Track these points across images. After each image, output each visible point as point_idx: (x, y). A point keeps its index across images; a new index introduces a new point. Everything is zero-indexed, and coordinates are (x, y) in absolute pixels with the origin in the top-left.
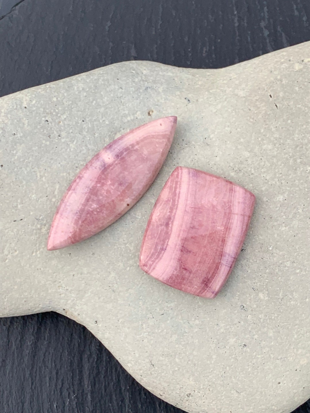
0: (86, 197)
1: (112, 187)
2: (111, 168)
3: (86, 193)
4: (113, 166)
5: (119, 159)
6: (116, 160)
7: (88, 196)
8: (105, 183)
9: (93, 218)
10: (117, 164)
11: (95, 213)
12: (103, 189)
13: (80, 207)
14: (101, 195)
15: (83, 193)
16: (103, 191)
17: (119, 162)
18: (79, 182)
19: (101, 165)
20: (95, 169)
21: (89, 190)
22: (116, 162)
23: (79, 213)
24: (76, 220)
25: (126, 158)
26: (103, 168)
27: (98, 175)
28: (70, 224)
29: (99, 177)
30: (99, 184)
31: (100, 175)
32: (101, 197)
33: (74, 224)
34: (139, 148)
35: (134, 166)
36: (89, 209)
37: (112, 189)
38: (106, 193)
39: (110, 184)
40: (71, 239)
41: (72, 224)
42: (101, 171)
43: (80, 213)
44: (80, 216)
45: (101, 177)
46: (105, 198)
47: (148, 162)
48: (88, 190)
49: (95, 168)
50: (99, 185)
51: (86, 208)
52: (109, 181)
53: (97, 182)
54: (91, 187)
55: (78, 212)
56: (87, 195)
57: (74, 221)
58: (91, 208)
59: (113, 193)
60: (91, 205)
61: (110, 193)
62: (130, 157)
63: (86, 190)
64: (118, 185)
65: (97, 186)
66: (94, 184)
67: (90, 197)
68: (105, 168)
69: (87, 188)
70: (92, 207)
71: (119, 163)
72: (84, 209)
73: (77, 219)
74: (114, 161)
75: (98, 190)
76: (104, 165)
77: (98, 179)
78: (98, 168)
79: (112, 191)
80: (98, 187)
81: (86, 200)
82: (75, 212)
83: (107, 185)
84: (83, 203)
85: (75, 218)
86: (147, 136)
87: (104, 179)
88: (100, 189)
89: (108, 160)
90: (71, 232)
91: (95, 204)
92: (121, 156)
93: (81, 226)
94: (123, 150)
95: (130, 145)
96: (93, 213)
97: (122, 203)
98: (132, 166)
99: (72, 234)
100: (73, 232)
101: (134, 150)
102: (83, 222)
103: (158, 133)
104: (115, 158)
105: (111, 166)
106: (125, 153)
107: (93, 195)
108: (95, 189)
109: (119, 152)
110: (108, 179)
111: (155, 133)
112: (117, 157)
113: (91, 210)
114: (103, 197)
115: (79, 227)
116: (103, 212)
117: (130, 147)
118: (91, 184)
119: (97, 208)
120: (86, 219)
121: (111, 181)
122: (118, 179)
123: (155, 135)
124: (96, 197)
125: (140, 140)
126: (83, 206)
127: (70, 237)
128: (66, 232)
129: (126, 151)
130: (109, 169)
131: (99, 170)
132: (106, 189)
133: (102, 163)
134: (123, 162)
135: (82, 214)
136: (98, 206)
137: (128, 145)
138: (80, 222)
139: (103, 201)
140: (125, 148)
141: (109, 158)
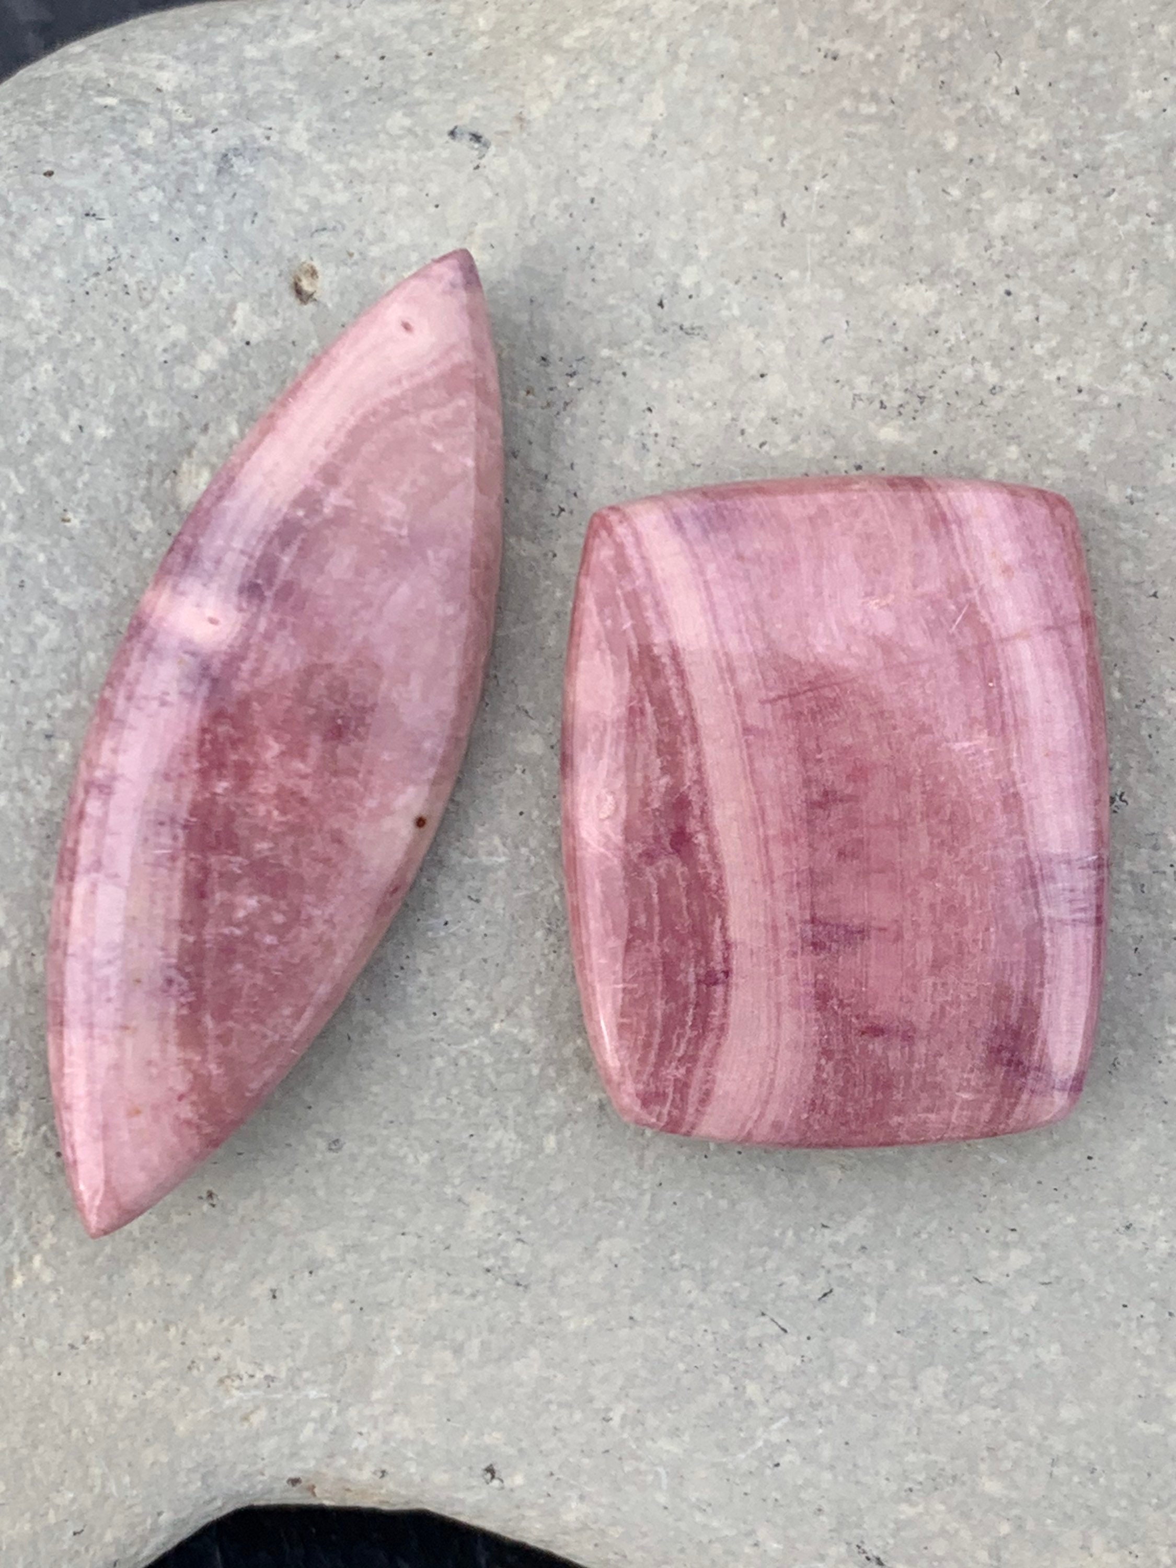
0: (179, 875)
1: (299, 765)
2: (246, 666)
3: (173, 858)
4: (252, 656)
5: (268, 606)
6: (256, 616)
7: (192, 868)
8: (251, 760)
9: (266, 970)
10: (268, 637)
11: (269, 940)
12: (255, 794)
13: (174, 947)
14: (261, 832)
15: (157, 864)
16: (262, 809)
17: (276, 617)
18: (106, 814)
19: (188, 677)
20: (165, 710)
21: (180, 832)
22: (262, 625)
23: (182, 979)
24: (181, 1021)
25: (305, 583)
26: (204, 690)
27: (195, 735)
28: (155, 1055)
29: (202, 743)
30: (221, 777)
31: (204, 730)
32: (262, 846)
33: (183, 1044)
34: (349, 503)
35: (368, 605)
36: (226, 931)
37: (304, 777)
38: (283, 812)
39: (283, 753)
40: (198, 1127)
41: (174, 1051)
42: (200, 703)
43: (187, 976)
44: (196, 989)
45: (214, 741)
46: (290, 840)
47: (430, 553)
48: (175, 838)
49: (163, 703)
50: (221, 786)
51: (210, 932)
52: (271, 741)
53: (204, 774)
54: (183, 815)
55: (173, 973)
56: (180, 864)
57: (173, 1035)
58: (238, 925)
59: (315, 797)
60: (229, 907)
61: (303, 801)
62: (321, 570)
63: (166, 840)
64: (325, 739)
65: (215, 794)
66: (195, 793)
67: (205, 870)
68: (215, 681)
69: (165, 830)
70: (241, 914)
71: (282, 624)
72: (200, 942)
73: (185, 1012)
74: (250, 626)
75: (230, 817)
76: (205, 669)
77: (202, 756)
78: (173, 697)
79: (307, 788)
80: (221, 800)
81: (186, 892)
82: (160, 981)
83: (266, 768)
84: (176, 915)
85: (173, 1010)
86: (365, 418)
87: (235, 743)
88: (238, 805)
89: (212, 628)
90: (181, 1097)
91: (250, 895)
92: (270, 582)
93: (224, 1038)
94: (270, 542)
95: (296, 503)
96: (256, 944)
97: (387, 824)
98: (355, 612)
99: (193, 1103)
100: (192, 1089)
101: (329, 522)
102: (222, 1014)
103: (412, 375)
104: (244, 605)
105: (243, 659)
106: (286, 559)
107: (214, 849)
108: (211, 813)
109: (253, 564)
110: (255, 731)
111: (399, 381)
112: (250, 597)
113: (238, 932)
114: (275, 838)
115: (214, 1049)
116: (303, 916)
117: (301, 513)
118: (177, 799)
119: (265, 910)
120: (233, 994)
121: (276, 738)
122: (311, 711)
123: (403, 397)
124: (237, 853)
125: (335, 455)
126: (186, 932)
127: (188, 1123)
128: (155, 1108)
129: (285, 545)
130: (235, 676)
131: (186, 705)
132: (272, 789)
133: (187, 657)
134: (298, 608)
135: (200, 975)
136: (267, 899)
137: (285, 509)
138: (209, 1022)
139: (286, 861)
140: (273, 528)
141: (213, 621)
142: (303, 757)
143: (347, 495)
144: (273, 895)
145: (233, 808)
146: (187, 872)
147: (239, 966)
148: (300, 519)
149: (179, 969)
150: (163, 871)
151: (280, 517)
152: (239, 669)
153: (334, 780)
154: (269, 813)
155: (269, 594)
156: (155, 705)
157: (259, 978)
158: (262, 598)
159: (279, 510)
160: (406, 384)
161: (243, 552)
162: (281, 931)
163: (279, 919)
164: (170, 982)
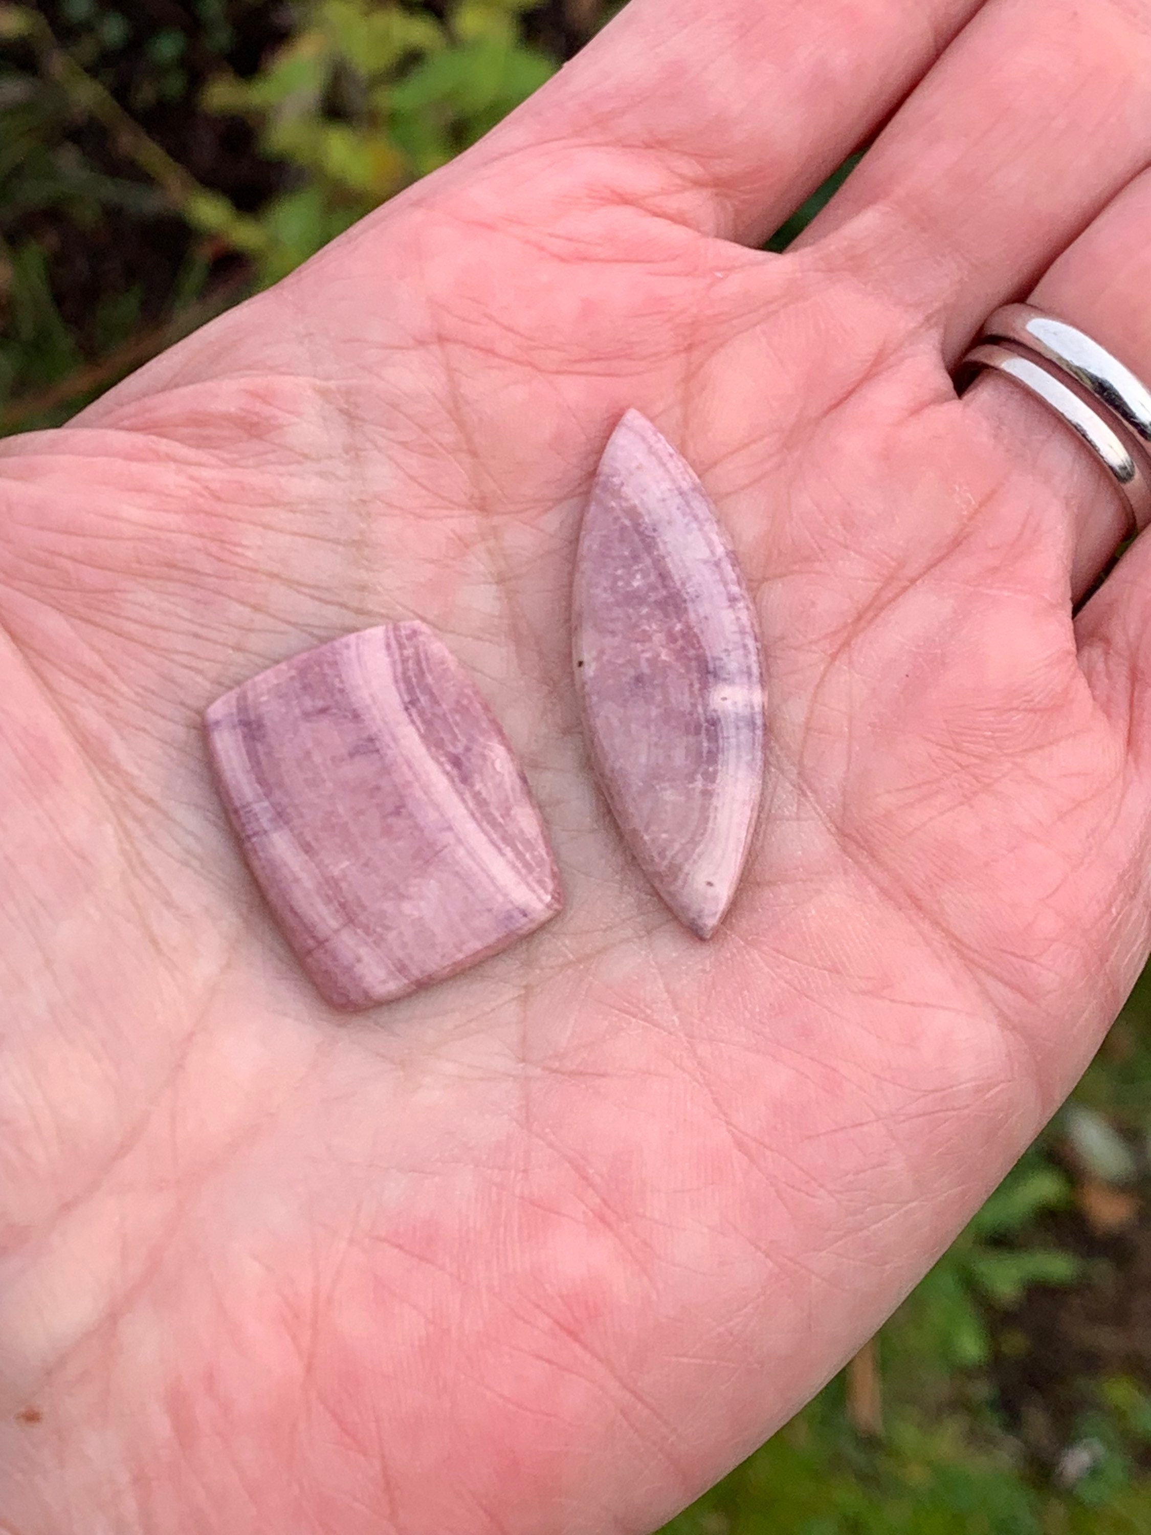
0: (676, 578)
1: (648, 655)
2: (697, 686)
3: (683, 584)
4: (697, 692)
5: (702, 719)
6: (705, 711)
7: (672, 584)
8: (672, 646)
9: (613, 558)
10: (694, 705)
11: (619, 572)
12: (661, 632)
13: (661, 546)
14: (649, 617)
15: (690, 577)
16: (654, 627)
17: (695, 716)
18: (727, 589)
20: (724, 647)
21: (686, 597)
22: (700, 709)
23: (650, 534)
24: (640, 515)
25: (691, 739)
26: (711, 666)
27: (704, 643)
28: (644, 496)
29: (699, 642)
30: (682, 631)
31: (700, 647)
32: (645, 611)
33: (634, 507)
34: (691, 786)
35: (656, 744)
36: (641, 566)
37: (643, 651)
38: (644, 631)
39: (658, 656)
40: (606, 476)
41: (637, 502)
42: (709, 659)
43: (648, 537)
44: (640, 533)
45: (693, 646)
46: (633, 621)
47: (641, 784)
48: (688, 593)
49: (726, 650)
50: (678, 627)
51: (648, 561)
52: (667, 659)
53: (689, 627)
54: (689, 605)
55: (655, 534)
56: (678, 584)
57: (641, 509)
58: (637, 571)
59: (633, 645)
60: (645, 576)
61: (637, 641)
62: (687, 748)
63: (690, 590)
64: (642, 673)
65: (679, 622)
66: (689, 618)
67: (665, 587)
68: (708, 672)
69: (694, 595)
70: (638, 576)
71: (691, 714)
72: (650, 553)
73: (641, 521)
74: (706, 706)
75: (667, 616)
76: (716, 676)
77: (695, 635)
78: (723, 655)
79: (639, 647)
80: (675, 620)
81: (669, 572)
82: (660, 529)
83: (663, 646)
84: (667, 560)
85: (647, 519)
86: (705, 830)
87: (683, 649)
88: (666, 622)
89: (723, 695)
90: (622, 484)
91: (638, 587)
92: (707, 730)
93: (617, 519)
94: (718, 748)
95: (716, 772)
96: (624, 567)
97: (594, 653)
98: (660, 738)
99: (615, 485)
100: (619, 491)
101: (695, 772)
102: (623, 528)
103: (695, 862)
104: (714, 714)
105: (700, 689)
106: (705, 744)
107: (666, 598)
108: (677, 613)
109: (720, 735)
110: (677, 659)
111: (700, 856)
112: (713, 719)
113: (636, 568)
114: (641, 617)
115: (619, 513)
116: (609, 592)
117: (711, 769)
118: (696, 611)
119: (628, 583)
120: (622, 540)
121: (665, 661)
122: (656, 682)
123: (693, 850)
124: (656, 602)
125: (710, 804)
126: (659, 555)
127: (613, 476)
128: (631, 474)
129: (709, 752)
130: (699, 679)
131: (715, 655)
132: (654, 638)
133: (727, 676)
134: (687, 726)
135: (643, 541)
136: (629, 589)
137: (719, 767)
138: (627, 522)
139: (631, 611)
140: (720, 756)
141: (725, 699)
142: (648, 660)
143: (694, 789)
144: (628, 592)
145: (668, 620)
146: (673, 581)
147: (626, 553)
148: (709, 766)
149: (653, 538)
150: (684, 576)
151: (720, 762)
152: (700, 683)
153: (628, 657)
154: (651, 627)
155: (705, 725)
156: (730, 648)
157: (614, 553)
158: (707, 721)
159: (722, 766)
160: (695, 856)
161: (728, 738)
162: (616, 579)
163: (620, 584)
164: (655, 530)
